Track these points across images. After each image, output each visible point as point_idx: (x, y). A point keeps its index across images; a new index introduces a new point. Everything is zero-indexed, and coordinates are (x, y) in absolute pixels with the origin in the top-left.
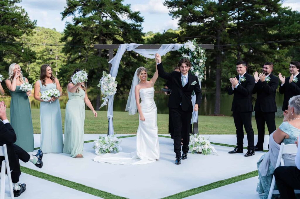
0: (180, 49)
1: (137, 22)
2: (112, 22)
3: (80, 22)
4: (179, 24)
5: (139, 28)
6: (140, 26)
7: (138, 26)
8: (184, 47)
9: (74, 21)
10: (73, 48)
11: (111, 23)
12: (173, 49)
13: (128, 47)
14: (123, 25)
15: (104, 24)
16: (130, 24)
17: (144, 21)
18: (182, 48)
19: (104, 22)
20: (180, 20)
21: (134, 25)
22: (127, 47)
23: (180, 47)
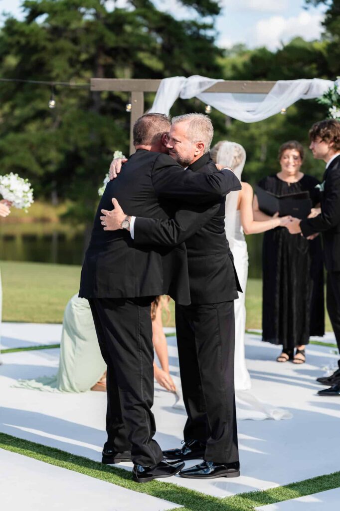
0: (325, 96)
1: (203, 14)
2: (133, 14)
3: (41, 13)
4: (323, 24)
5: (209, 33)
6: (211, 27)
7: (205, 27)
8: (336, 88)
9: (24, 11)
10: (20, 87)
11: (130, 19)
12: (306, 94)
13: (185, 88)
14: (163, 24)
15: (110, 21)
16: (183, 22)
17: (221, 11)
18: (331, 91)
19: (109, 15)
20: (328, 12)
21: (194, 23)
22: (183, 86)
23: (326, 91)
